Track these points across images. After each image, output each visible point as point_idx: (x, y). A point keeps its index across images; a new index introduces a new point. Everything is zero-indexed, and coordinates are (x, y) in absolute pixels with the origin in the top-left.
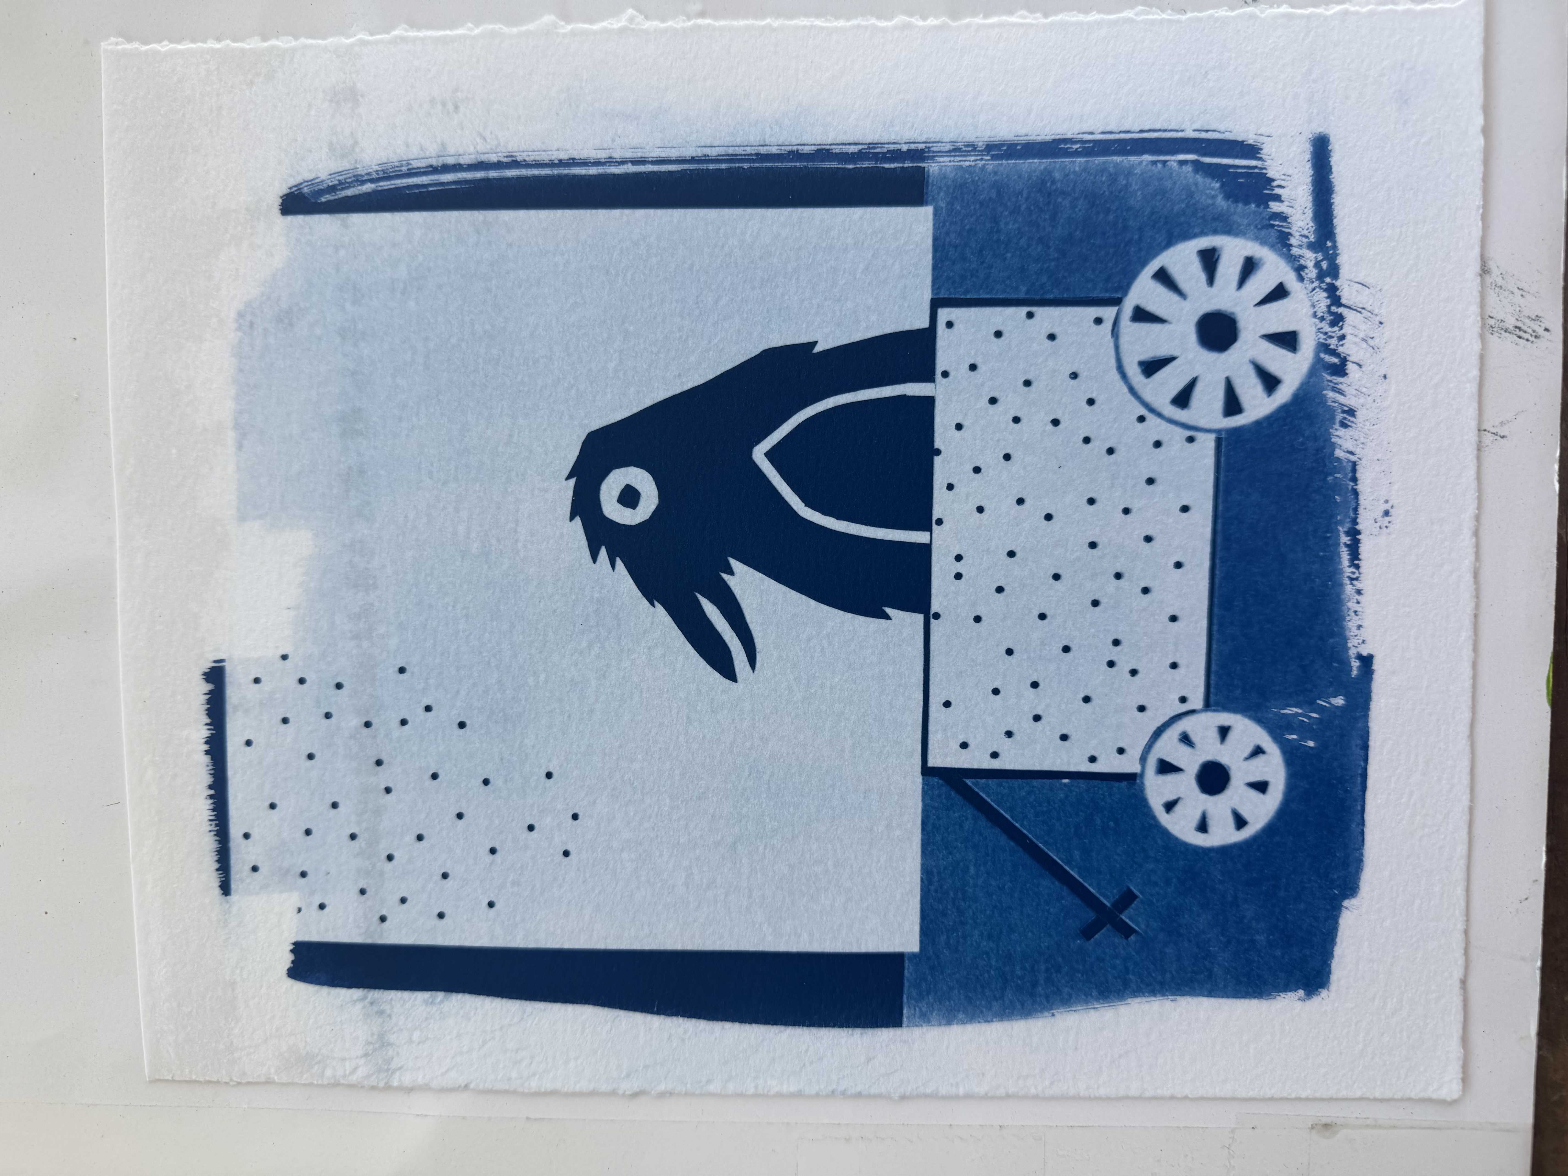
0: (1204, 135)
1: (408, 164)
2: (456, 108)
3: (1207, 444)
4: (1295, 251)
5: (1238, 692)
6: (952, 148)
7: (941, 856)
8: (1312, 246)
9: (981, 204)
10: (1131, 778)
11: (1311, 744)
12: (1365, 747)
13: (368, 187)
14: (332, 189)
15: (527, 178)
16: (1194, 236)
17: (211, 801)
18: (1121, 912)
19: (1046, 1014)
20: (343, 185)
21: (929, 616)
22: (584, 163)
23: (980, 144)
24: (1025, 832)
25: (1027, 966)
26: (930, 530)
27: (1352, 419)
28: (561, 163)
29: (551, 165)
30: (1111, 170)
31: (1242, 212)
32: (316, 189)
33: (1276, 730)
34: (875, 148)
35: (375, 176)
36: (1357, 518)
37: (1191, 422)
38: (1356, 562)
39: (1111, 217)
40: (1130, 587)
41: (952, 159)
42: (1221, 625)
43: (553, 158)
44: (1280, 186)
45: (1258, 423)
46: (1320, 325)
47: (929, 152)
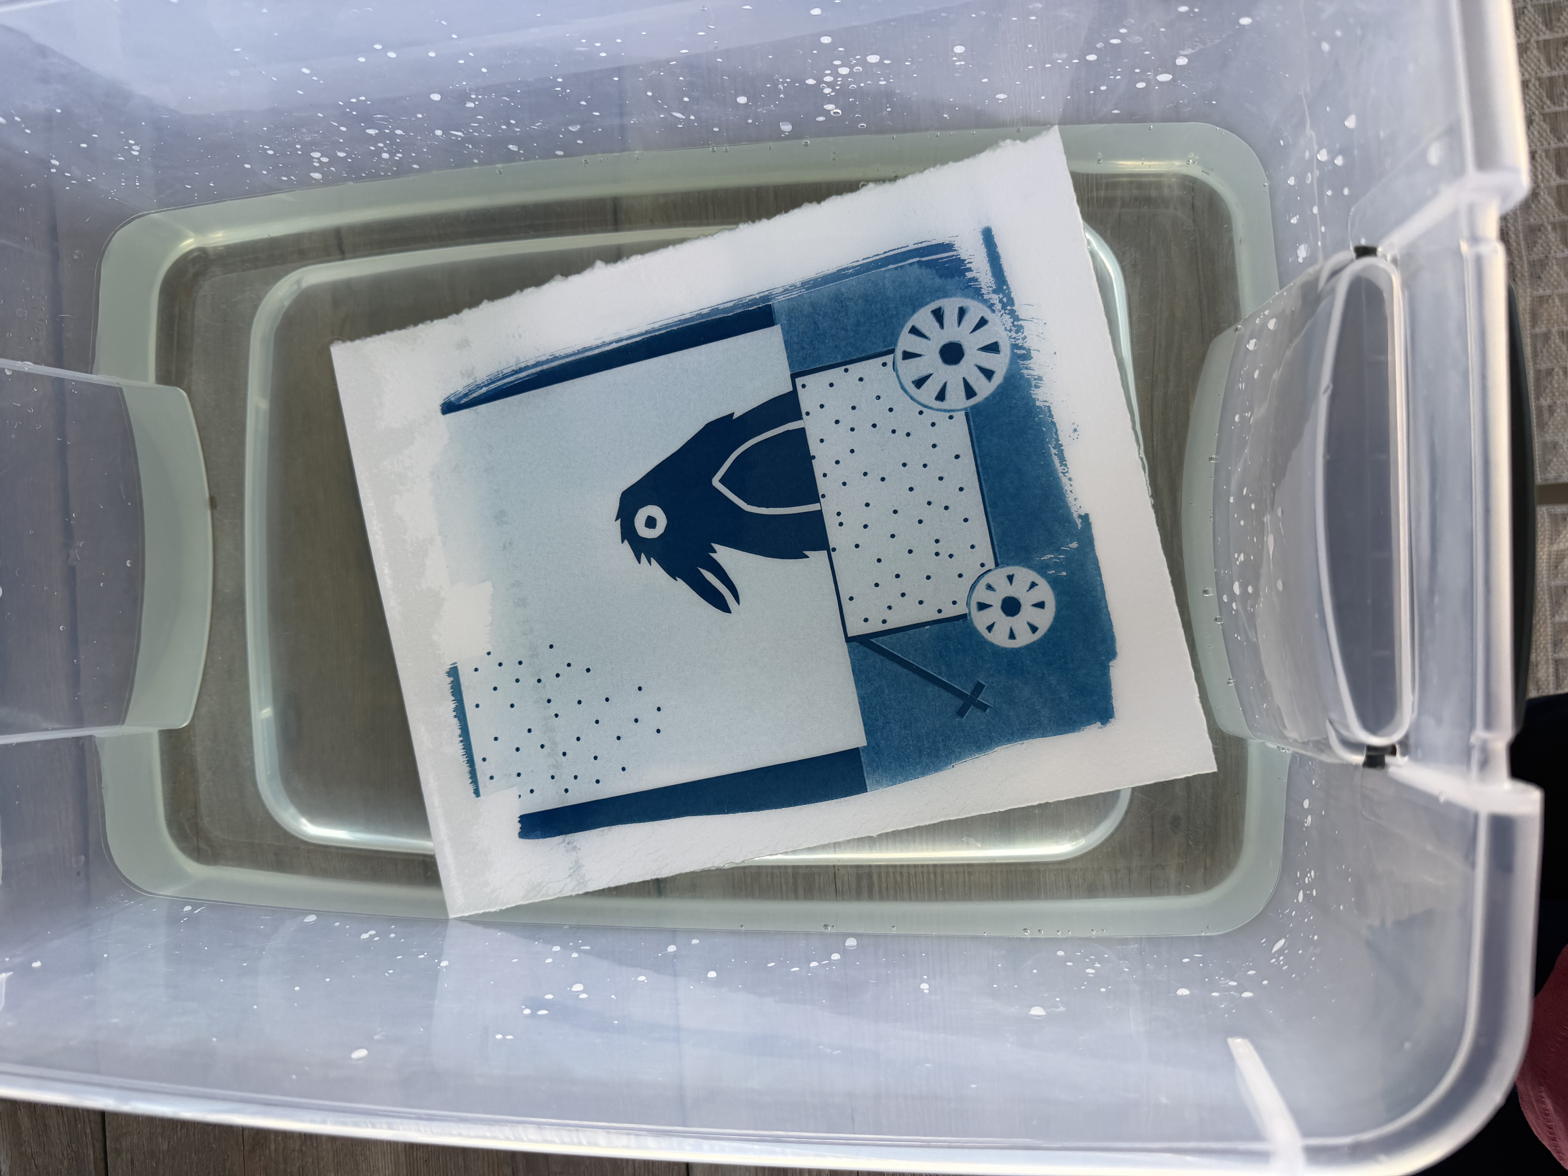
0: (920, 246)
1: (502, 372)
2: (520, 336)
3: (960, 417)
4: (986, 297)
5: (1013, 554)
6: (783, 290)
7: (867, 687)
8: (994, 292)
9: (806, 316)
10: (964, 617)
11: (1064, 574)
12: (1098, 568)
13: (484, 390)
14: (466, 395)
15: (563, 364)
16: (927, 303)
17: (462, 744)
18: (977, 697)
19: (949, 767)
20: (471, 392)
21: (830, 551)
22: (591, 349)
23: (798, 284)
24: (911, 662)
25: (931, 740)
26: (819, 502)
27: (1042, 382)
28: (579, 352)
29: (574, 354)
30: (873, 279)
31: (951, 284)
32: (458, 397)
33: (1042, 570)
34: (742, 301)
35: (486, 383)
36: (1058, 437)
37: (948, 408)
38: (1064, 463)
39: (879, 305)
40: (938, 507)
41: (785, 296)
42: (993, 518)
43: (574, 350)
44: (969, 263)
45: (987, 399)
46: (1010, 334)
47: (771, 295)
